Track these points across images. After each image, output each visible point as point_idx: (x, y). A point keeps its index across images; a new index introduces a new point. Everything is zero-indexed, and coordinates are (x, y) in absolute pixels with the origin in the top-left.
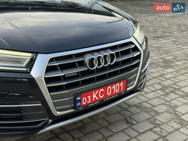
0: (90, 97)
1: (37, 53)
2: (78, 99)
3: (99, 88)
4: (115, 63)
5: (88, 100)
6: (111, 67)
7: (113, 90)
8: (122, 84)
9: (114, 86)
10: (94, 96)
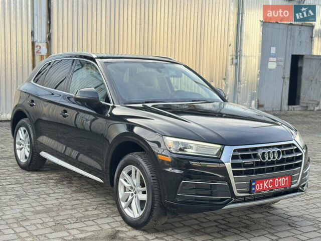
0: (261, 184)
1: (224, 145)
2: (253, 184)
3: (269, 178)
4: (281, 159)
5: (260, 187)
6: (278, 162)
7: (279, 182)
8: (287, 179)
9: (281, 179)
10: (265, 185)
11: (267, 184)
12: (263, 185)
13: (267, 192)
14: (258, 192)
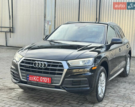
7: (43, 80)
8: (48, 79)
11: (36, 78)
12: (33, 78)
13: (35, 82)
14: (30, 81)
